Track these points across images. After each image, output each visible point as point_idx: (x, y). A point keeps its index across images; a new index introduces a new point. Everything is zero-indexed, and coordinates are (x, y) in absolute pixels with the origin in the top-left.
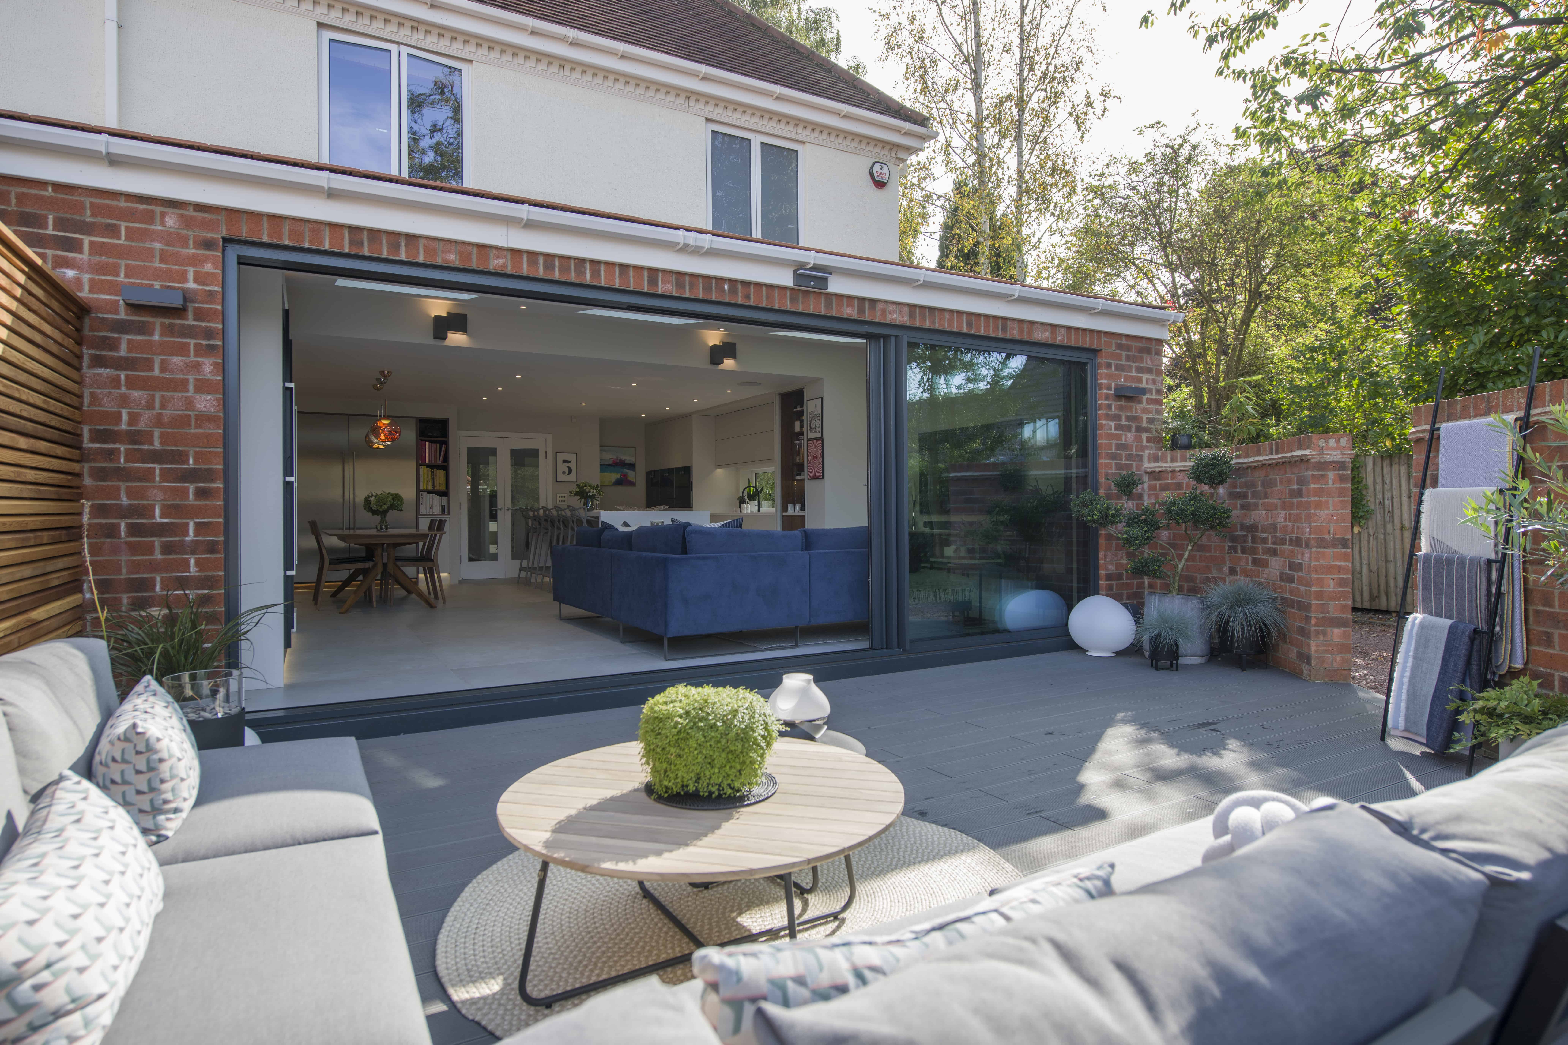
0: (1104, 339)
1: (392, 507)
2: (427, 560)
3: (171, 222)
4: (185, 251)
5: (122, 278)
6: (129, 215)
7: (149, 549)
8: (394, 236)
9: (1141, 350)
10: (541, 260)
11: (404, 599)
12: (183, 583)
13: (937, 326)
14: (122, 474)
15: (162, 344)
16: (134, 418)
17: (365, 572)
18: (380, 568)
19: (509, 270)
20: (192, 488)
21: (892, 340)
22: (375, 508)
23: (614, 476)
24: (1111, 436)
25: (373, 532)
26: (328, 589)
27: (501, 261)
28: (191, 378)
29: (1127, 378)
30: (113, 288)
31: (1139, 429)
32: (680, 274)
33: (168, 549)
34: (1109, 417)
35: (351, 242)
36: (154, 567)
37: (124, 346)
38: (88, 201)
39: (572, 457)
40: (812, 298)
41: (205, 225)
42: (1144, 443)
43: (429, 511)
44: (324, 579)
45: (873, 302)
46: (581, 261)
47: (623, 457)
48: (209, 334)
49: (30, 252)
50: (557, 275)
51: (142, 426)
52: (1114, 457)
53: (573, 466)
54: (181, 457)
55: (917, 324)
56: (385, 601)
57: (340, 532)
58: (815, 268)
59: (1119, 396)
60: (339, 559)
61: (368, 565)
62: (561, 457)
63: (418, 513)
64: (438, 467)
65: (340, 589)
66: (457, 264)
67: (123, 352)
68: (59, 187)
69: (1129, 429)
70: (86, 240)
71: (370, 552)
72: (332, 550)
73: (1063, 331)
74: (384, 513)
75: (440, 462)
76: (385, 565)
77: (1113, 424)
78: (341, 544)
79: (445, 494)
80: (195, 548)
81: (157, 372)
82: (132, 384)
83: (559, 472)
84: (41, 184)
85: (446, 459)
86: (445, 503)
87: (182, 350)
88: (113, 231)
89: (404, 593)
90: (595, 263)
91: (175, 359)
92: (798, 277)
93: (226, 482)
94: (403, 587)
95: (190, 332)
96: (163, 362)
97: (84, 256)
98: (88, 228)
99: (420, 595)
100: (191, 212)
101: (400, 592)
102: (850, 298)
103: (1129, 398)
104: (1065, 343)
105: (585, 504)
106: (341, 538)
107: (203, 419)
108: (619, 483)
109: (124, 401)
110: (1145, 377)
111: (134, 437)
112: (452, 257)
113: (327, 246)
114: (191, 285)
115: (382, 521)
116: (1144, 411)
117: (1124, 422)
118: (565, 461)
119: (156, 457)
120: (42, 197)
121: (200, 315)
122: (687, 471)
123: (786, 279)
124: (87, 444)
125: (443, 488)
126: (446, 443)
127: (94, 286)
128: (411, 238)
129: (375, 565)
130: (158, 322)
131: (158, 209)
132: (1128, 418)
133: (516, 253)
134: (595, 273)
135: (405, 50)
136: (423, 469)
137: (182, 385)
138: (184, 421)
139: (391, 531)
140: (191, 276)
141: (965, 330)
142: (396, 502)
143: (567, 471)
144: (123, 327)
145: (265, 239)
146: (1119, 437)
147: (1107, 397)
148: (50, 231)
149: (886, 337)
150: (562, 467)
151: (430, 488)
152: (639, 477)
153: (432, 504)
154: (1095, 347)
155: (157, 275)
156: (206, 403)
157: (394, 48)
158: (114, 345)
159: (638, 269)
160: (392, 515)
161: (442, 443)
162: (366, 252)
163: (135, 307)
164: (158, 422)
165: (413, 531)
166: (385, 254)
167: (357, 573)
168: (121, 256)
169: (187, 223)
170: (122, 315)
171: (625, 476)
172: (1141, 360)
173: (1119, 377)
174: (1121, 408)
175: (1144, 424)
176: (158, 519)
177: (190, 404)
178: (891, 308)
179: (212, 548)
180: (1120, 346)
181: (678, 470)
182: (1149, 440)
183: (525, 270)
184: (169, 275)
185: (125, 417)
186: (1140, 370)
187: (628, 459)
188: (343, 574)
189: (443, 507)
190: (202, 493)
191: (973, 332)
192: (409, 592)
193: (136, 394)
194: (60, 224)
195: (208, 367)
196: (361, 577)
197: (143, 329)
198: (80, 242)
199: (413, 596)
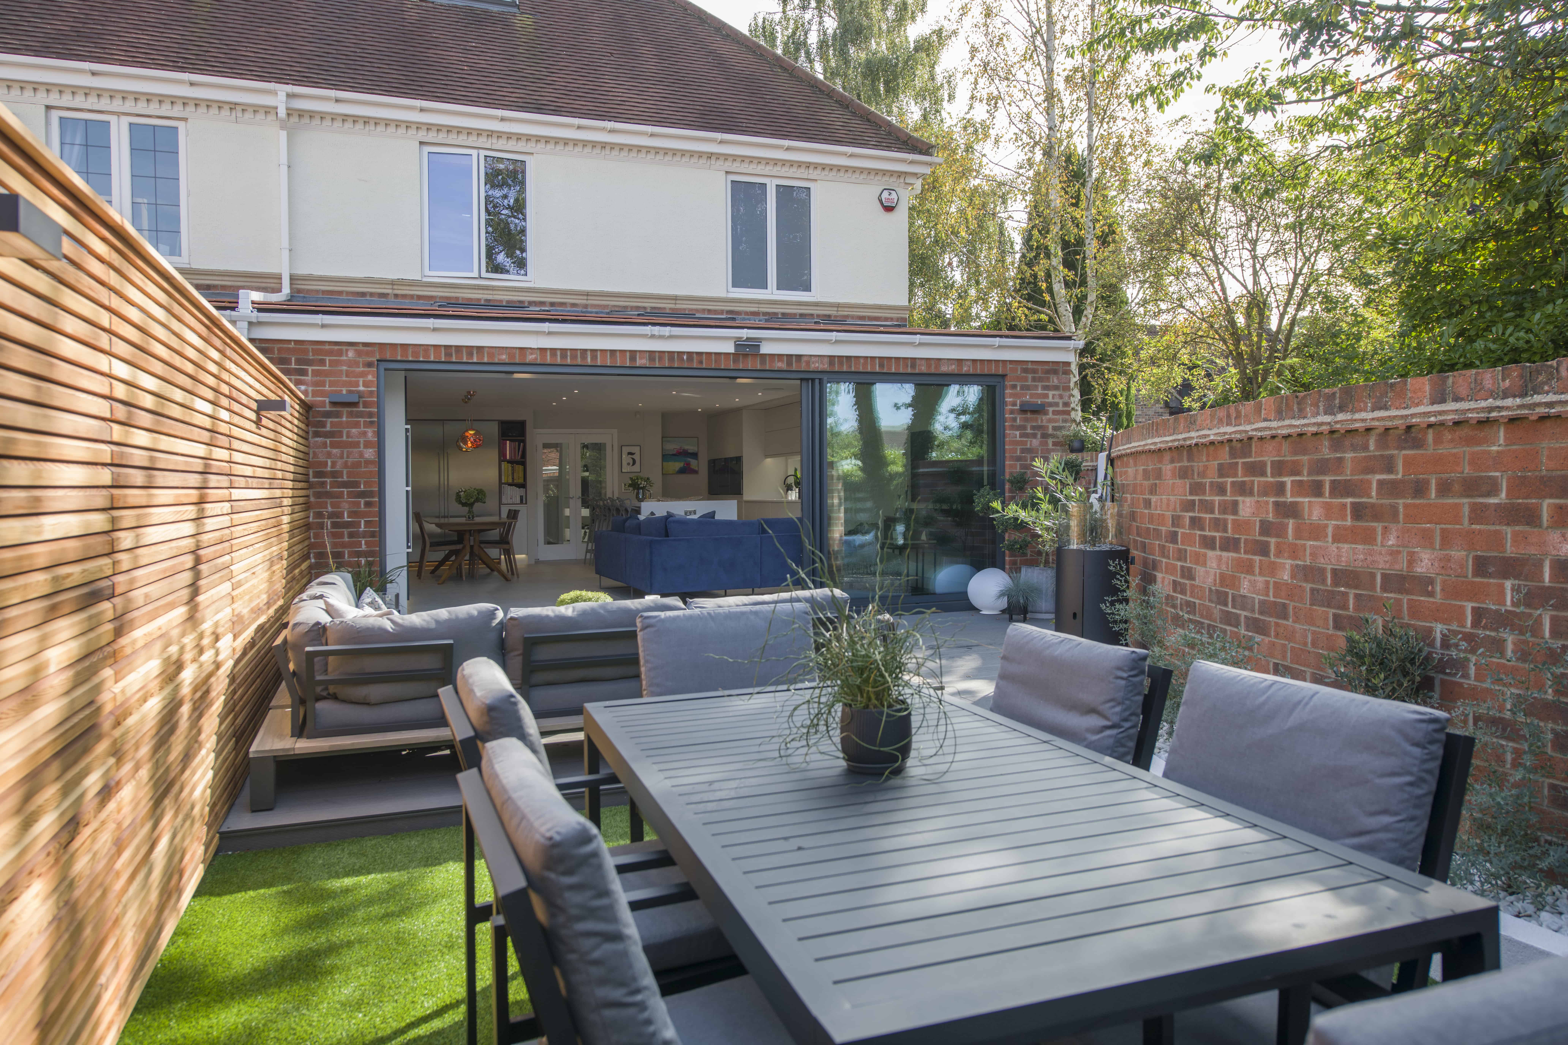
0: (1009, 366)
1: (477, 500)
2: (505, 543)
3: (351, 354)
4: (357, 370)
5: (327, 388)
6: (330, 353)
7: (341, 535)
8: (470, 349)
9: (1048, 372)
10: (559, 353)
11: (488, 575)
12: (359, 554)
13: (853, 369)
14: (329, 495)
15: (347, 422)
16: (334, 464)
17: (456, 553)
18: (468, 549)
19: (539, 362)
20: (362, 501)
21: (817, 382)
22: (464, 501)
23: (678, 465)
24: (1017, 443)
25: (462, 520)
26: (428, 568)
27: (533, 356)
28: (362, 440)
29: (1032, 396)
30: (322, 394)
31: (1045, 436)
32: (651, 353)
33: (351, 535)
34: (1013, 428)
35: (446, 355)
36: (344, 545)
37: (328, 425)
38: (310, 347)
39: (636, 450)
40: (750, 358)
41: (368, 354)
42: (1050, 446)
43: (510, 501)
44: (426, 559)
45: (799, 357)
46: (584, 351)
47: (686, 447)
48: (370, 415)
49: (273, 368)
50: (569, 361)
51: (338, 468)
52: (1019, 459)
53: (637, 457)
54: (356, 484)
55: (836, 369)
56: (472, 576)
57: (437, 520)
58: (748, 339)
59: (1023, 411)
60: (437, 543)
61: (459, 547)
62: (626, 450)
63: (500, 503)
64: (518, 463)
65: (437, 568)
66: (507, 361)
67: (328, 428)
68: (297, 342)
69: (1034, 436)
70: (310, 369)
71: (461, 536)
72: (431, 535)
73: (969, 363)
74: (471, 505)
75: (518, 458)
76: (472, 547)
77: (1018, 433)
78: (439, 530)
79: (523, 486)
80: (365, 535)
81: (345, 438)
82: (334, 445)
83: (624, 463)
84: (289, 341)
85: (524, 455)
86: (523, 494)
87: (357, 425)
88: (322, 362)
89: (488, 570)
90: (594, 351)
91: (354, 430)
92: (737, 346)
93: (380, 498)
94: (488, 567)
95: (361, 415)
96: (348, 433)
97: (309, 378)
98: (310, 363)
99: (500, 572)
100: (361, 348)
101: (483, 569)
102: (780, 356)
103: (1034, 412)
104: (971, 372)
105: (638, 494)
106: (437, 525)
107: (368, 462)
108: (682, 471)
109: (329, 455)
110: (1051, 393)
111: (335, 474)
112: (504, 357)
113: (432, 359)
114: (361, 388)
115: (469, 512)
116: (1050, 421)
117: (1029, 431)
118: (630, 453)
119: (345, 485)
120: (289, 349)
121: (366, 404)
122: (739, 460)
123: (729, 348)
124: (312, 479)
125: (521, 481)
126: (524, 441)
127: (315, 394)
128: (480, 349)
129: (464, 548)
130: (345, 410)
131: (344, 348)
132: (1033, 428)
133: (543, 350)
134: (594, 357)
135: (483, 153)
136: (504, 465)
137: (356, 445)
138: (357, 465)
139: (478, 520)
140: (361, 383)
141: (877, 369)
142: (480, 495)
143: (631, 462)
144: (328, 414)
145: (399, 358)
146: (1025, 443)
147: (1012, 412)
148: (293, 366)
149: (813, 380)
150: (626, 459)
151: (510, 481)
152: (702, 465)
153: (512, 494)
154: (1000, 372)
155: (345, 384)
156: (370, 454)
157: (474, 152)
158: (324, 425)
159: (623, 352)
160: (477, 506)
161: (520, 441)
162: (454, 360)
163: (334, 404)
164: (346, 465)
165: (495, 519)
166: (465, 360)
167: (451, 553)
168: (326, 376)
169: (359, 353)
170: (328, 408)
171: (688, 464)
172: (1048, 379)
173: (1025, 395)
174: (1026, 420)
175: (1050, 431)
176: (346, 519)
177: (361, 455)
178: (813, 359)
179: (373, 534)
180: (1026, 371)
181: (732, 459)
182: (1054, 444)
183: (549, 360)
184: (351, 384)
185: (329, 464)
186: (1045, 388)
187: (691, 448)
188: (439, 555)
189: (521, 497)
190: (368, 504)
191: (885, 371)
192: (492, 570)
193: (335, 451)
194: (298, 361)
195: (370, 434)
196: (453, 558)
197: (338, 415)
198: (307, 370)
199: (496, 573)
